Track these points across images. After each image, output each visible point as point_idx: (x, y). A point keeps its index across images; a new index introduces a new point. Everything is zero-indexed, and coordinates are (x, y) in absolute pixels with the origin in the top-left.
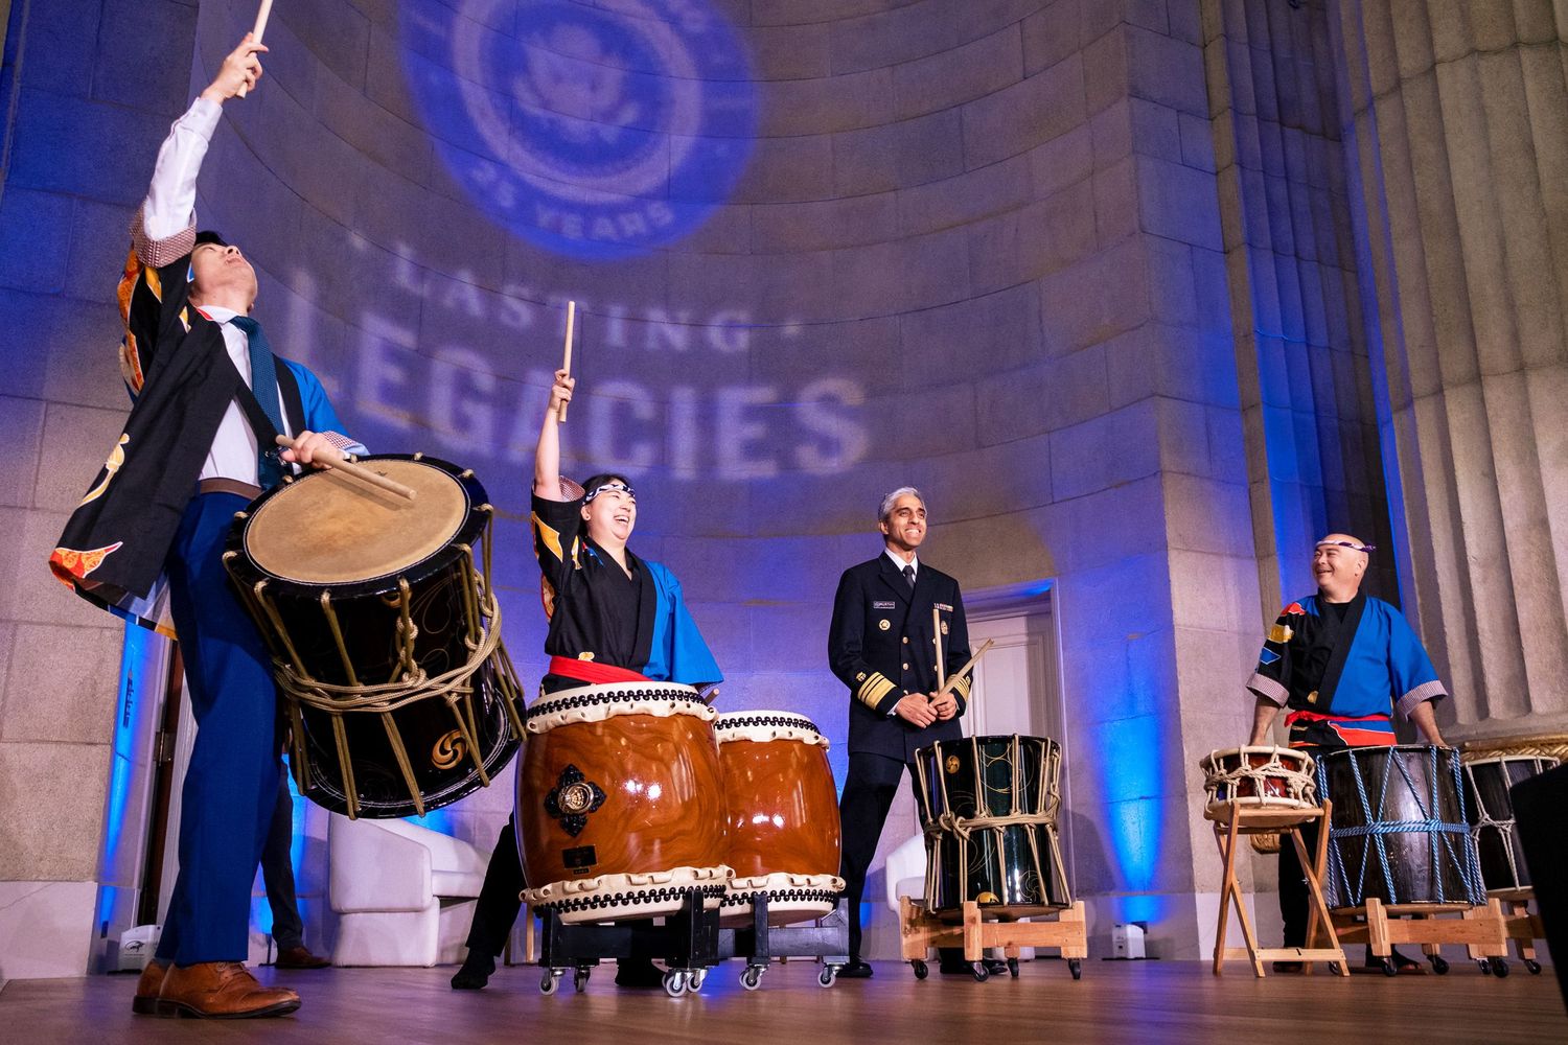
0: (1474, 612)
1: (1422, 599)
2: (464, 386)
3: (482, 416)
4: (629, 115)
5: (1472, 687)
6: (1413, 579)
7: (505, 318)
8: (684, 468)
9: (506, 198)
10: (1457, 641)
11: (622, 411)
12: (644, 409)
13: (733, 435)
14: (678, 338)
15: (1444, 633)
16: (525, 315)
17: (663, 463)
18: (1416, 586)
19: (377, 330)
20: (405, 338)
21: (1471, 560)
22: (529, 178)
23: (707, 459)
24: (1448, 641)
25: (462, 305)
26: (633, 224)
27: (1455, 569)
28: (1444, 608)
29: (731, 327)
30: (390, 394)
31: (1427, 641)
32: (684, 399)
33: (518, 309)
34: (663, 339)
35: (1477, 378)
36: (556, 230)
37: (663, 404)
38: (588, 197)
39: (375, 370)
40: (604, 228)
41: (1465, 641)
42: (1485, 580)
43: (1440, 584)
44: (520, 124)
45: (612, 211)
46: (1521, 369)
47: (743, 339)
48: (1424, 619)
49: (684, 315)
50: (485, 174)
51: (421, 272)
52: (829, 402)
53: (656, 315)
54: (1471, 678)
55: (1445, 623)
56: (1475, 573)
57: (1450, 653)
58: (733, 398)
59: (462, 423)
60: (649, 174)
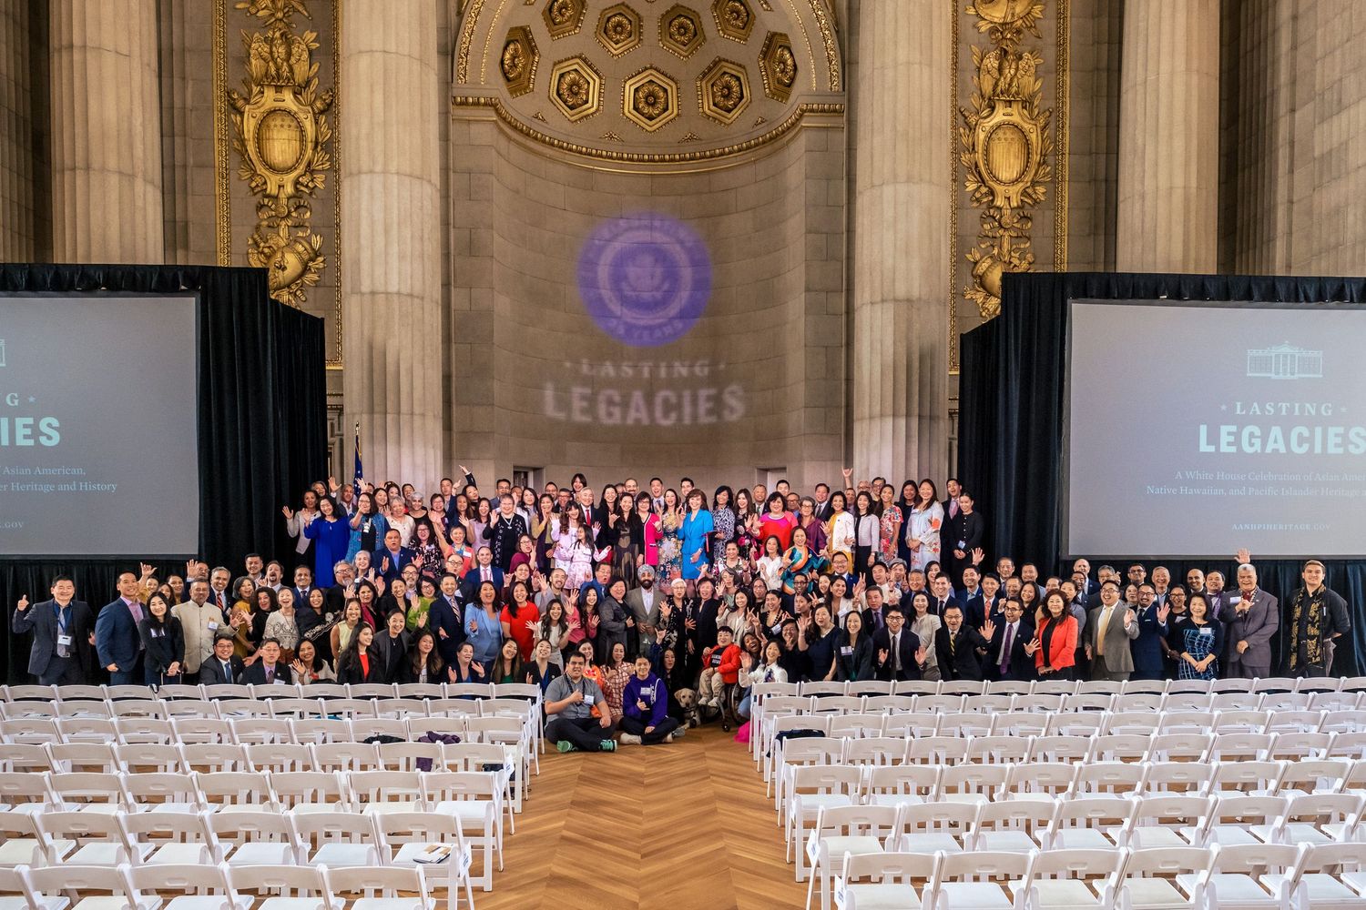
2: (610, 402)
3: (617, 411)
4: (666, 286)
7: (623, 375)
8: (687, 421)
9: (621, 331)
11: (666, 401)
12: (673, 400)
13: (703, 406)
14: (684, 371)
16: (630, 372)
17: (680, 419)
19: (577, 391)
20: (588, 391)
22: (629, 320)
23: (695, 417)
25: (607, 374)
26: (668, 330)
29: (702, 366)
30: (584, 411)
32: (687, 394)
33: (628, 371)
34: (680, 374)
35: (862, 419)
36: (640, 337)
37: (680, 397)
38: (651, 323)
39: (578, 404)
40: (658, 333)
44: (624, 300)
45: (660, 326)
46: (871, 418)
47: (706, 370)
49: (687, 363)
50: (613, 323)
51: (591, 366)
52: (732, 393)
53: (677, 364)
58: (703, 393)
59: (610, 415)
60: (673, 309)
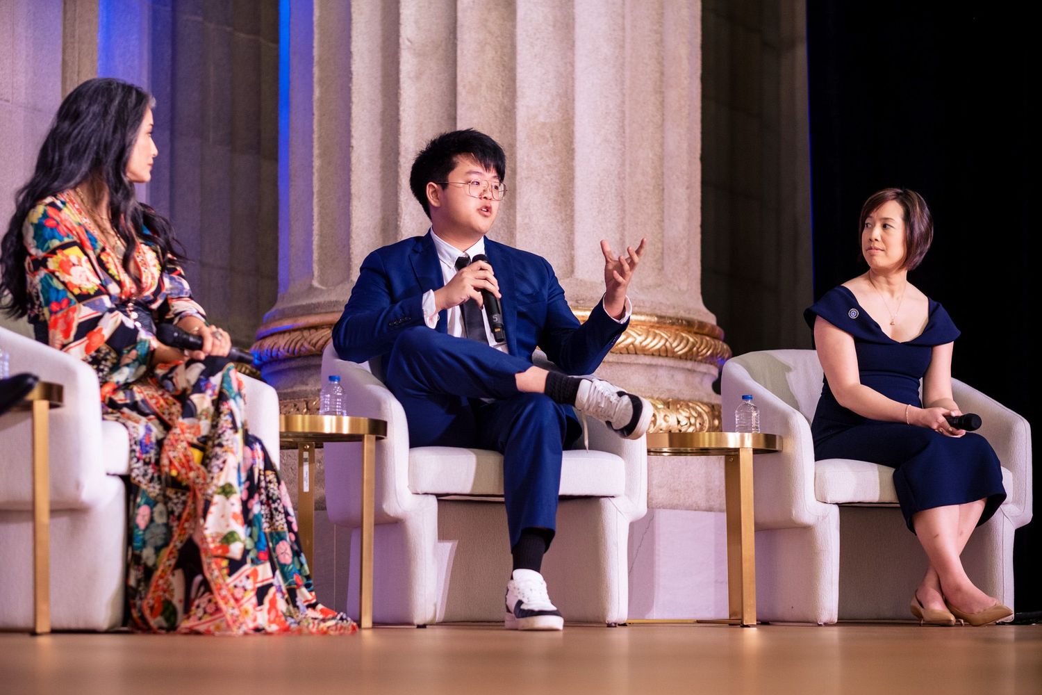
0: (398, 121)
1: (321, 93)
5: (378, 231)
6: (312, 58)
10: (366, 161)
15: (349, 146)
18: (316, 70)
21: (404, 43)
24: (354, 160)
27: (378, 55)
28: (356, 110)
31: (321, 156)
41: (378, 162)
42: (418, 76)
43: (354, 73)
48: (320, 122)
54: (379, 216)
55: (353, 133)
56: (408, 63)
57: (354, 178)
